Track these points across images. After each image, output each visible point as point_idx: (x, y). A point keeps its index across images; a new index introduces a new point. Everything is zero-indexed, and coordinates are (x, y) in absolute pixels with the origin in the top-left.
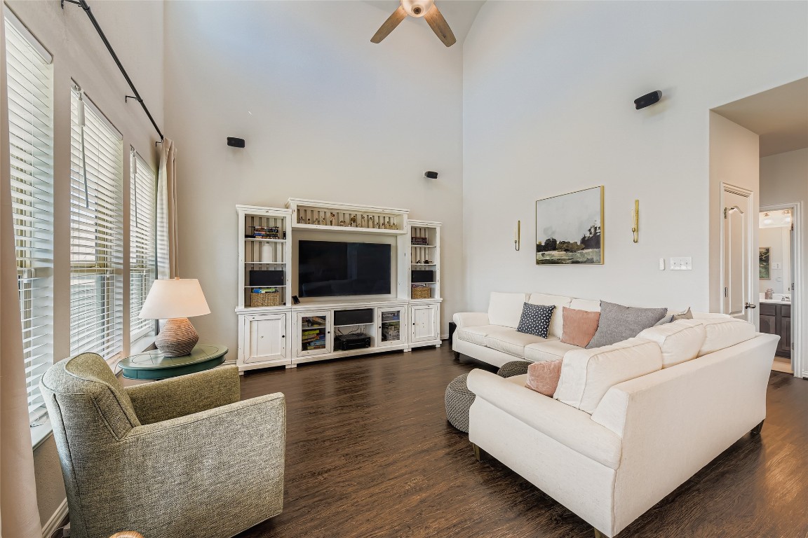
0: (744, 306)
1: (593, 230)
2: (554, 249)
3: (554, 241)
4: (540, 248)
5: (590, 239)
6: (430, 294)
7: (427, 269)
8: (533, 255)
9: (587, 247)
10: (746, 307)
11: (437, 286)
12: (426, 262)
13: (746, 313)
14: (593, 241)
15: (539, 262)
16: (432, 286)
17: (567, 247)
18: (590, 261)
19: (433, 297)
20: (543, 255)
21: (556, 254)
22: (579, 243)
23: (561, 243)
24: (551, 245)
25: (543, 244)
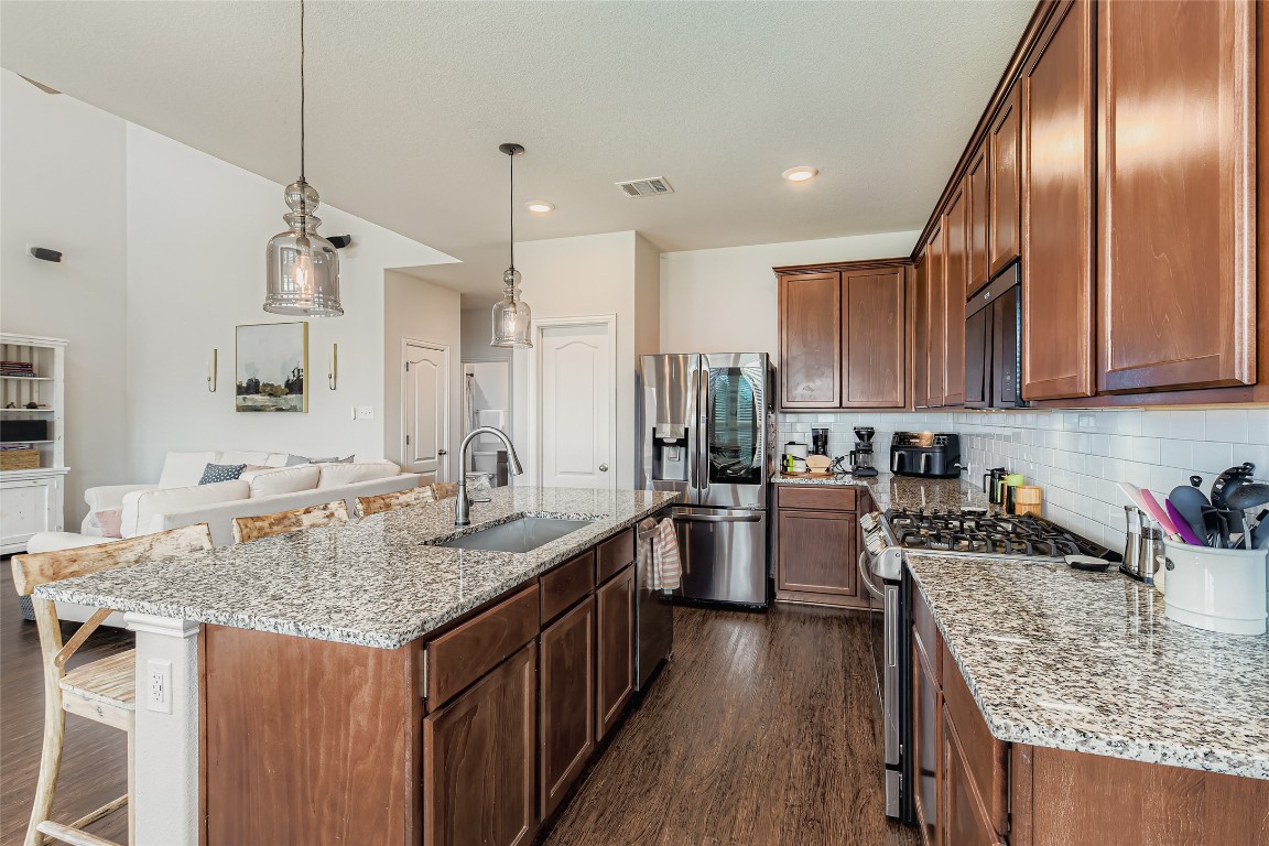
0: (437, 453)
1: (296, 372)
2: (257, 392)
3: (257, 382)
4: (241, 390)
5: (294, 383)
6: (44, 460)
7: (36, 418)
8: (233, 399)
9: (291, 392)
10: (440, 454)
11: (57, 447)
12: (32, 406)
13: (441, 462)
14: (295, 386)
15: (241, 409)
16: (48, 448)
17: (273, 392)
18: (294, 409)
19: (50, 466)
20: (244, 399)
21: (259, 399)
22: (283, 387)
23: (264, 385)
24: (253, 387)
25: (244, 385)
